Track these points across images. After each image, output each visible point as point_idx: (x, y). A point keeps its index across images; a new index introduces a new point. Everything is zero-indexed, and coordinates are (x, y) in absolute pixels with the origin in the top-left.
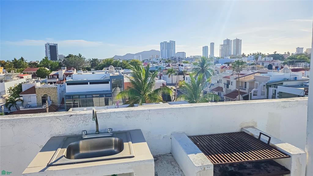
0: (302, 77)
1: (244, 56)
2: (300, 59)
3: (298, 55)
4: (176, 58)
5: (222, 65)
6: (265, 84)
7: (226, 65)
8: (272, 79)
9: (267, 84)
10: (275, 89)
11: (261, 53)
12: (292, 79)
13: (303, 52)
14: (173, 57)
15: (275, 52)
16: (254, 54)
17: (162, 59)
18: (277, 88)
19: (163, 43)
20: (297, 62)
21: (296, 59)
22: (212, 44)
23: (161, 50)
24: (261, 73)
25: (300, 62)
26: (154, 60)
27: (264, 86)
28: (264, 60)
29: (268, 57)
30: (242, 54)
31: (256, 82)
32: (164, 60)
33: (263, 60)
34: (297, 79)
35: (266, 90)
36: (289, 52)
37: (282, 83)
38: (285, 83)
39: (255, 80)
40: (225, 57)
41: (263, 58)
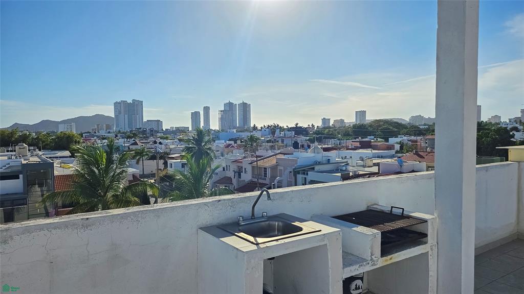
0: (337, 159)
1: (255, 128)
2: (328, 134)
3: (325, 128)
4: (146, 131)
5: (225, 142)
6: (292, 170)
7: (232, 142)
8: (300, 163)
9: (294, 169)
10: (305, 176)
11: (278, 125)
12: (324, 162)
13: (331, 125)
14: (140, 129)
15: (297, 124)
16: (269, 126)
17: (119, 131)
18: (307, 174)
19: (119, 103)
20: (325, 138)
21: (324, 134)
22: (207, 110)
23: (115, 115)
24: (284, 154)
25: (328, 138)
26: (103, 133)
27: (291, 172)
28: (284, 135)
29: (288, 131)
30: (252, 125)
31: (279, 168)
32: (123, 133)
33: (282, 135)
34: (331, 162)
35: (294, 178)
36: (314, 124)
37: (313, 169)
38: (317, 168)
39: (277, 165)
40: (228, 130)
41: (282, 133)
